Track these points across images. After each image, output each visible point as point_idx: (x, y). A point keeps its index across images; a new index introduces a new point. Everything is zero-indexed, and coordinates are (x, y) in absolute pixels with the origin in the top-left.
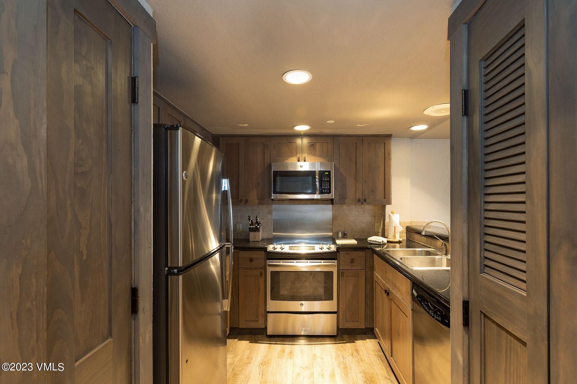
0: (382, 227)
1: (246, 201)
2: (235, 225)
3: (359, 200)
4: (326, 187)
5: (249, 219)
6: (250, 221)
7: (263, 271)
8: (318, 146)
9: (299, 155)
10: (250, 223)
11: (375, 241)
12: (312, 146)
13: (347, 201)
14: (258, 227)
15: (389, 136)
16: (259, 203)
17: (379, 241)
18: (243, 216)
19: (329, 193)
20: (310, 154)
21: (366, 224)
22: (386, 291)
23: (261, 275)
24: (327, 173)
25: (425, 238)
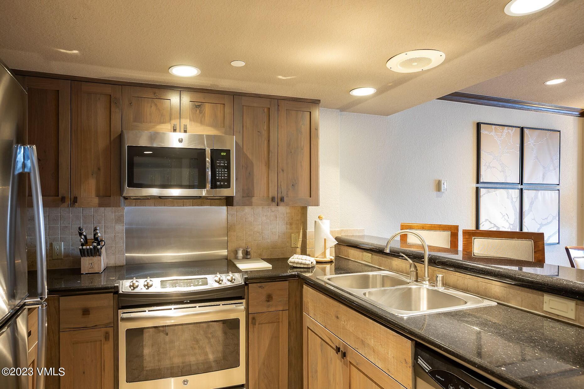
0: (301, 239)
1: (75, 201)
2: (51, 245)
3: (273, 199)
4: (221, 176)
5: (81, 234)
6: (83, 237)
7: (110, 330)
8: (208, 108)
9: (176, 122)
10: (82, 240)
11: (301, 264)
12: (197, 106)
13: (254, 200)
14: (99, 247)
15: (316, 102)
16: (99, 204)
17: (308, 262)
18: (66, 227)
19: (228, 186)
20: (194, 121)
21: (279, 236)
22: (338, 350)
23: (107, 337)
24: (225, 154)
25: (370, 255)
